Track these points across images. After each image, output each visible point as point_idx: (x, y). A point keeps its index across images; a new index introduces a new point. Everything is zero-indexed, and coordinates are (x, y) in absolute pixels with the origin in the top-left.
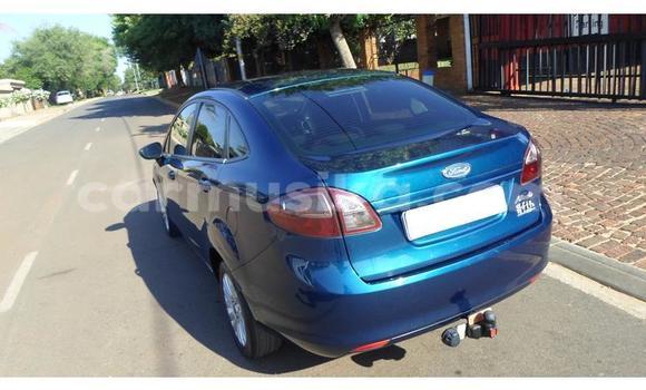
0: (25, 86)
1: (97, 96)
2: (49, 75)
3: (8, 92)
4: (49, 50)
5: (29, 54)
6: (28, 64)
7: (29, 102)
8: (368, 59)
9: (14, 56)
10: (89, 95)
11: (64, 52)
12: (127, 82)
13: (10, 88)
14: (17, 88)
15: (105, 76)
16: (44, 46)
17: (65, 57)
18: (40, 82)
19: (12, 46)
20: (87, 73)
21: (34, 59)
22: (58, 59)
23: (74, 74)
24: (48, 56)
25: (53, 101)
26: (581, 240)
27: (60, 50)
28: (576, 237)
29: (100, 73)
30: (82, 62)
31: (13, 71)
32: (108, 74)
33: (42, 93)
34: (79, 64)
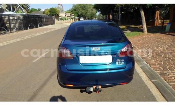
0: (74, 15)
1: (90, 19)
2: (80, 13)
3: (69, 16)
4: (81, 7)
6: (75, 10)
7: (74, 19)
8: (156, 17)
9: (73, 8)
10: (89, 19)
11: (84, 8)
12: (99, 17)
13: (70, 15)
14: (71, 16)
15: (93, 15)
16: (79, 6)
17: (84, 9)
18: (77, 15)
20: (89, 14)
21: (77, 9)
23: (85, 14)
24: (80, 9)
25: (79, 20)
26: (169, 81)
27: (83, 7)
28: (168, 80)
29: (92, 14)
30: (88, 11)
31: (72, 12)
32: (94, 14)
33: (77, 17)
34: (87, 11)
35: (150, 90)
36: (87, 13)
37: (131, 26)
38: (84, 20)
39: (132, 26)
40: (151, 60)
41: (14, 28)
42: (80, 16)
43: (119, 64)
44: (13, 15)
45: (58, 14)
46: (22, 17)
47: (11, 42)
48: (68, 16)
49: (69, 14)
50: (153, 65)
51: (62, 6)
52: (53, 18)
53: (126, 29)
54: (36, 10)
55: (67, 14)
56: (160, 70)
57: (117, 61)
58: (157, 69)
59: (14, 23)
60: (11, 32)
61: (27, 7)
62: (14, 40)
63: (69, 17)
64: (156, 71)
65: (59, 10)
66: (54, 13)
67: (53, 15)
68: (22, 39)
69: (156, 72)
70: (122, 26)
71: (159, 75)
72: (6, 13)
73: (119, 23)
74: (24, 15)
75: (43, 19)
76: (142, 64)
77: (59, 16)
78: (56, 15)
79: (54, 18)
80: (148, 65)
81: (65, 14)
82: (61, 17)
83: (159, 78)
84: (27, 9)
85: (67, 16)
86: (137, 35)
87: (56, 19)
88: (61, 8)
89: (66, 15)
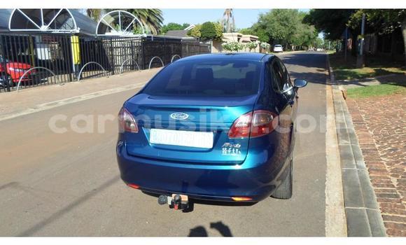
0: (259, 39)
1: (302, 49)
3: (247, 42)
4: (277, 21)
5: (267, 22)
6: (264, 27)
7: (257, 48)
10: (297, 49)
11: (285, 22)
13: (249, 40)
14: (253, 40)
15: (309, 38)
16: (275, 18)
17: (285, 25)
18: (267, 38)
19: (259, 17)
20: (297, 36)
21: (268, 25)
22: (281, 26)
23: (288, 36)
24: (276, 24)
25: (272, 50)
26: (391, 215)
27: (283, 21)
28: (390, 212)
29: (306, 36)
30: (295, 29)
31: (256, 30)
32: (312, 37)
33: (265, 44)
34: (293, 30)
35: (326, 228)
36: (292, 33)
37: (387, 69)
38: (284, 50)
39: (390, 70)
40: (382, 158)
41: (119, 66)
42: (273, 42)
43: (228, 153)
44: (122, 38)
45: (219, 37)
46: (137, 42)
47: (104, 93)
48: (243, 41)
49: (247, 37)
50: (377, 170)
51: (231, 19)
52: (208, 45)
53: (372, 77)
54: (179, 26)
55: (243, 36)
56: (389, 184)
57: (224, 147)
58: (382, 181)
59: (123, 55)
60: (113, 74)
61: (158, 21)
62: (112, 90)
63: (245, 44)
64: (374, 185)
65: (225, 27)
66: (210, 35)
67: (208, 39)
68: (127, 88)
69: (373, 188)
70: (365, 68)
71: (375, 195)
72: (113, 33)
73: (359, 61)
74: (143, 38)
75: (183, 48)
76: (352, 166)
77: (223, 40)
78: (214, 38)
79: (210, 45)
80: (367, 169)
81: (238, 36)
82: (225, 44)
83: (369, 204)
84: (157, 26)
85: (241, 40)
86: (388, 94)
87: (216, 47)
88: (231, 21)
89: (239, 39)
